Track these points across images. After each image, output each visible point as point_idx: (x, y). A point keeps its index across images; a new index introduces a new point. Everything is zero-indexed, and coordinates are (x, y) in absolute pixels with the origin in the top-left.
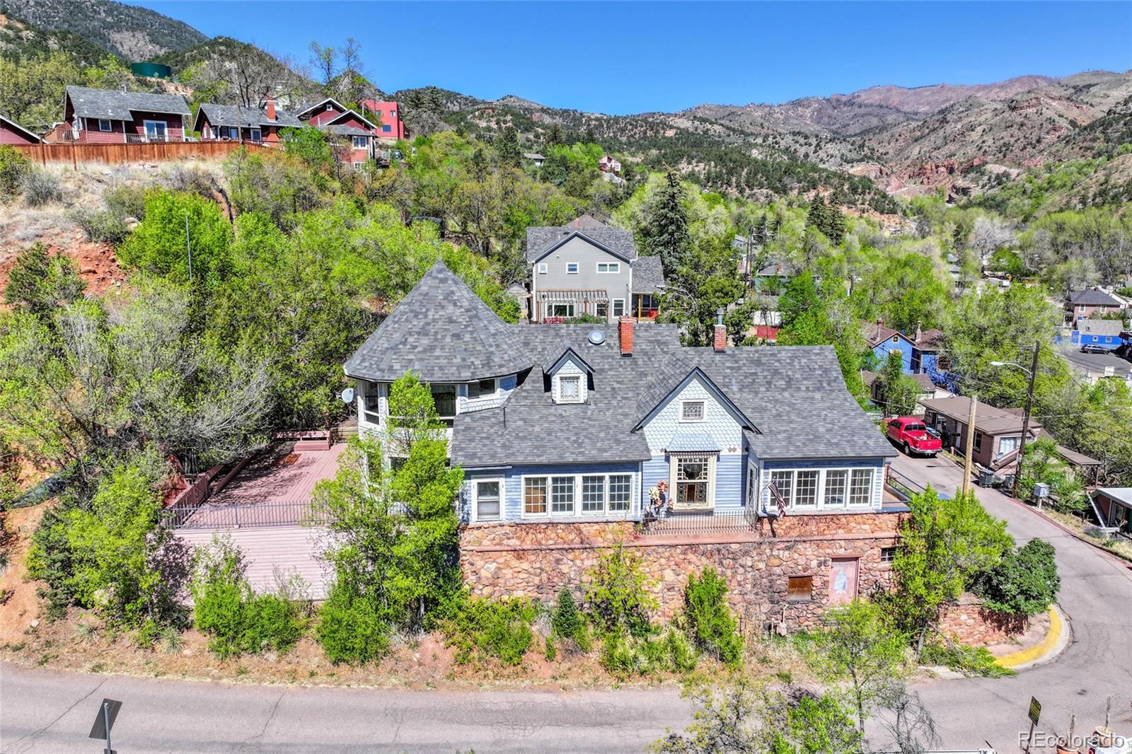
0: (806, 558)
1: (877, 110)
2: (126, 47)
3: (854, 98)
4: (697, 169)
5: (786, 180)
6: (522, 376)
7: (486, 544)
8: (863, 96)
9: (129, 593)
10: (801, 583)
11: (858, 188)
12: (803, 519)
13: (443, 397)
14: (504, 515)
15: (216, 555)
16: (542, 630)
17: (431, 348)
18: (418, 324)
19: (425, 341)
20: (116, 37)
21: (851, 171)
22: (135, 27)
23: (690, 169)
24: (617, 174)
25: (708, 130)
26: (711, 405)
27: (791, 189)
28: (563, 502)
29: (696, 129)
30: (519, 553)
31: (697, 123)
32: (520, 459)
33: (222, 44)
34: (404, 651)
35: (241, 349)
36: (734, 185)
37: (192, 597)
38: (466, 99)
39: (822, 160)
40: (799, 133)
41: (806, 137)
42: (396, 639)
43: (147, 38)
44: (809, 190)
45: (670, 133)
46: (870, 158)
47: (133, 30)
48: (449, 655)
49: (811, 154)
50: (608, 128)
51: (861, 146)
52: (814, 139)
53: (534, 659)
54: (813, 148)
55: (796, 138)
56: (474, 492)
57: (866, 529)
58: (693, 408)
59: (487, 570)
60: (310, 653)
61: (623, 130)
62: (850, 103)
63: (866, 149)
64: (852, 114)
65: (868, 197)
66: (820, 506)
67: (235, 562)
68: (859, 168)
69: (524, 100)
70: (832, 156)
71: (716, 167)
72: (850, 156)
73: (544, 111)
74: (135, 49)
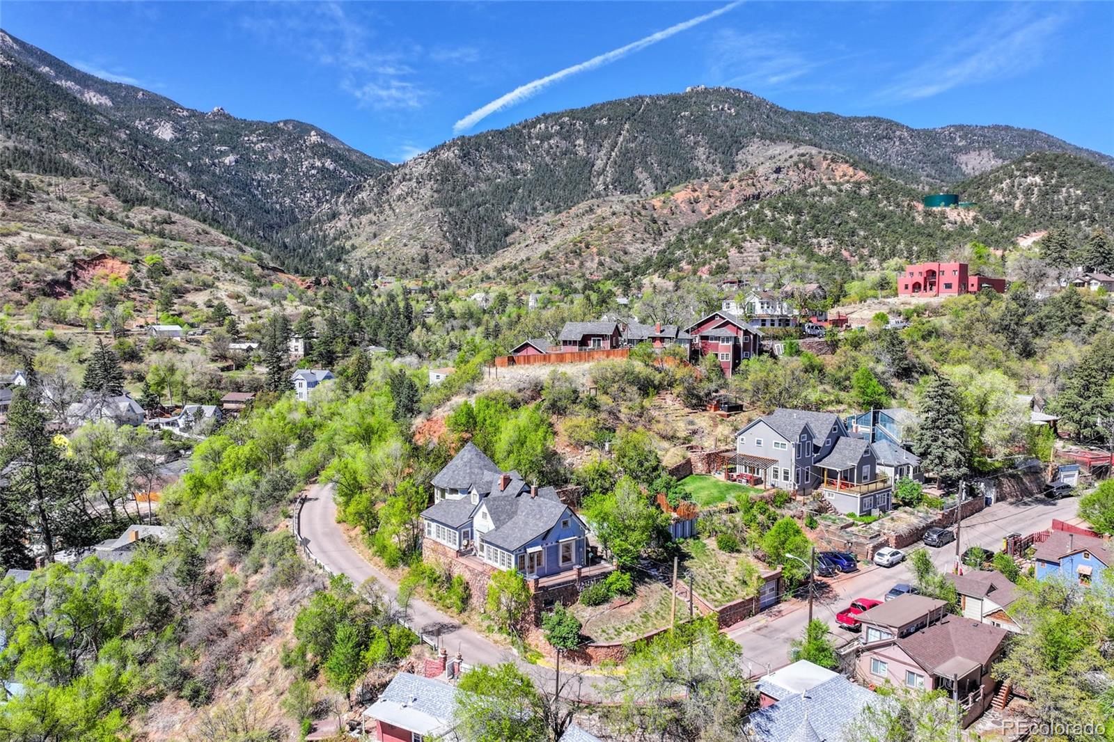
2: (970, 167)
7: (428, 545)
14: (432, 537)
20: (963, 158)
22: (985, 145)
26: (488, 515)
30: (433, 551)
34: (400, 570)
42: (401, 566)
43: (992, 154)
47: (981, 149)
56: (427, 525)
66: (499, 564)
74: (979, 167)
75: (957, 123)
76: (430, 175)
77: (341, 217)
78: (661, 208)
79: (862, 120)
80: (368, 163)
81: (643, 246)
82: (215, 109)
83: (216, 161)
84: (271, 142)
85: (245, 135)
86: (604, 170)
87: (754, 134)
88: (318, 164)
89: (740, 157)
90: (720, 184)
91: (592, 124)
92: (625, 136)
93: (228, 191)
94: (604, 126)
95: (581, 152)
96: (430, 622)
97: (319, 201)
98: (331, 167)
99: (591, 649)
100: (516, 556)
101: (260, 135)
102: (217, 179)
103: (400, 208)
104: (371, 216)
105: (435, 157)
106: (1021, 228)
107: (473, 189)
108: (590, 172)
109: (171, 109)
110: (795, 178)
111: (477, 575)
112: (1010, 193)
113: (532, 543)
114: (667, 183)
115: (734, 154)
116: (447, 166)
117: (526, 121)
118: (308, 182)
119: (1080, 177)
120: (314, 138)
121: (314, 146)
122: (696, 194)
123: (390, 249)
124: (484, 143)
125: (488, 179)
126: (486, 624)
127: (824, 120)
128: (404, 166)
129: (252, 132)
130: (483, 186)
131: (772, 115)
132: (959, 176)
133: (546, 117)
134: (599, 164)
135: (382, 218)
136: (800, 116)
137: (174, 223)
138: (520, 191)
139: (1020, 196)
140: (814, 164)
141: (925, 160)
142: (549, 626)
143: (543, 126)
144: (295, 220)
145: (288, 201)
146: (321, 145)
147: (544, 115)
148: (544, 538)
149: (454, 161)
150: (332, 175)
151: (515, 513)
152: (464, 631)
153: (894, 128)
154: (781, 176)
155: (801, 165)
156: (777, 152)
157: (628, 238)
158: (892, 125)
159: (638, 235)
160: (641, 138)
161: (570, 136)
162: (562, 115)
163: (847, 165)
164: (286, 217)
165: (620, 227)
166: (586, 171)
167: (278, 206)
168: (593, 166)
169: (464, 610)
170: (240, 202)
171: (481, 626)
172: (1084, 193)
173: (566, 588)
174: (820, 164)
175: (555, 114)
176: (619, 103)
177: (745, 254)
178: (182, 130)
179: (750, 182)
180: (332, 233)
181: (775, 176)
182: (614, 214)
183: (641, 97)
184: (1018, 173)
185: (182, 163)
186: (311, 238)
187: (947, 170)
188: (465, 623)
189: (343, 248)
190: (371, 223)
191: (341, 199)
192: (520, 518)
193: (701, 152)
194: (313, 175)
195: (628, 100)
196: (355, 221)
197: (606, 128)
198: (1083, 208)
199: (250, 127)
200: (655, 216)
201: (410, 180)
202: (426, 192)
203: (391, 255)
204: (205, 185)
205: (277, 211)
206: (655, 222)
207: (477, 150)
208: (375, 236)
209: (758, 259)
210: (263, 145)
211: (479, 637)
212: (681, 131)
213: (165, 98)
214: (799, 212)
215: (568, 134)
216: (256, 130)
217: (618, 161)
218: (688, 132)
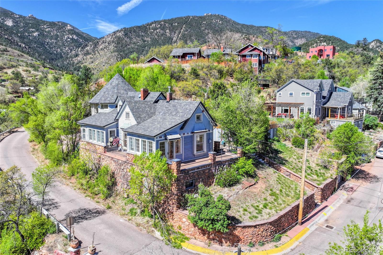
14: (86, 139)
22: (303, 37)
26: (131, 114)
30: (87, 150)
56: (82, 131)
58: (128, 115)
59: (83, 153)
75: (294, 30)
76: (113, 41)
77: (79, 56)
80: (90, 38)
82: (30, 15)
83: (30, 34)
84: (52, 28)
85: (42, 25)
86: (176, 41)
87: (228, 30)
88: (71, 37)
91: (172, 25)
92: (183, 30)
93: (35, 46)
94: (176, 26)
95: (168, 34)
96: (77, 208)
97: (71, 50)
98: (76, 38)
99: (239, 229)
100: (157, 142)
101: (48, 25)
102: (30, 41)
103: (102, 53)
104: (91, 55)
105: (115, 35)
107: (129, 47)
108: (172, 41)
109: (12, 14)
111: (121, 165)
113: (171, 131)
116: (119, 38)
117: (148, 23)
118: (67, 43)
119: (338, 44)
120: (69, 27)
121: (69, 30)
123: (98, 67)
124: (133, 30)
125: (134, 43)
126: (129, 207)
127: (251, 27)
128: (103, 38)
129: (44, 24)
130: (133, 46)
131: (234, 24)
133: (155, 22)
134: (175, 39)
135: (95, 56)
136: (243, 25)
137: (8, 51)
138: (146, 48)
142: (196, 208)
143: (154, 25)
144: (62, 57)
145: (59, 50)
146: (71, 30)
147: (154, 21)
148: (182, 128)
149: (122, 36)
150: (76, 41)
151: (154, 113)
152: (109, 215)
160: (189, 30)
161: (164, 29)
162: (161, 21)
164: (59, 56)
166: (170, 41)
167: (55, 52)
168: (172, 39)
169: (108, 196)
170: (40, 50)
171: (124, 209)
172: (340, 49)
173: (204, 171)
175: (158, 21)
176: (181, 18)
178: (17, 22)
180: (76, 62)
183: (189, 16)
184: (319, 42)
185: (16, 34)
186: (68, 63)
188: (109, 208)
189: (80, 67)
190: (91, 58)
191: (80, 50)
192: (158, 117)
193: (210, 35)
194: (69, 41)
195: (185, 17)
196: (85, 57)
197: (177, 26)
199: (44, 22)
201: (105, 43)
202: (112, 47)
203: (98, 69)
204: (26, 43)
205: (55, 54)
207: (130, 33)
208: (92, 62)
210: (49, 29)
211: (121, 221)
212: (203, 28)
213: (10, 11)
215: (163, 28)
216: (46, 24)
217: (181, 38)
218: (205, 29)
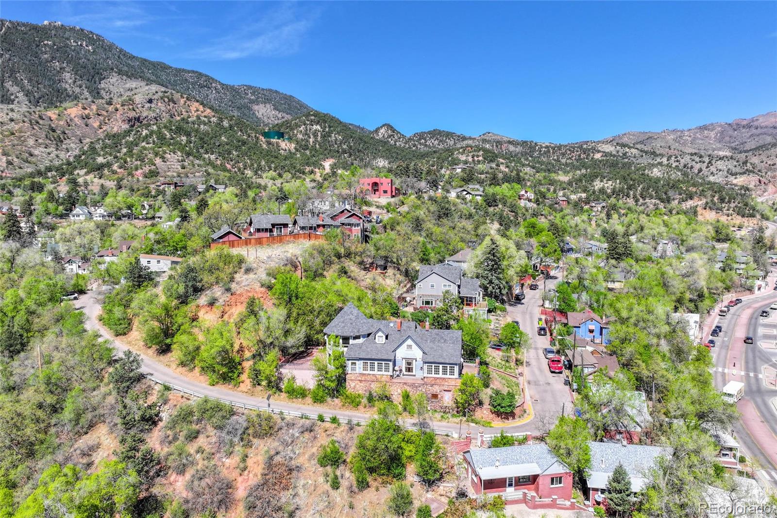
0: (436, 389)
1: (771, 131)
2: (260, 113)
3: (753, 121)
4: (606, 185)
5: (671, 193)
6: (369, 335)
7: (353, 378)
8: (761, 120)
9: (270, 382)
10: (435, 396)
11: (725, 198)
12: (436, 379)
13: (346, 340)
14: (357, 371)
15: (289, 376)
16: (364, 401)
17: (344, 327)
18: (342, 320)
19: (343, 325)
20: (256, 107)
21: (735, 181)
22: (267, 101)
23: (601, 186)
24: (530, 200)
25: (626, 152)
26: (414, 346)
27: (674, 199)
28: (372, 369)
29: (618, 152)
30: (361, 381)
31: (618, 148)
32: (361, 357)
33: (312, 115)
34: (330, 402)
35: (299, 324)
36: (632, 196)
37: (283, 386)
38: (459, 136)
39: (712, 173)
40: (695, 154)
41: (701, 157)
42: (329, 399)
43: (272, 107)
44: (687, 200)
45: (598, 156)
46: (751, 171)
47: (265, 103)
48: (340, 404)
49: (704, 169)
50: (554, 153)
51: (745, 163)
52: (707, 158)
53: (361, 407)
54: (706, 164)
55: (693, 157)
56: (350, 364)
57: (453, 383)
58: (410, 347)
59: (353, 385)
60: (309, 400)
61: (563, 154)
62: (748, 126)
63: (748, 164)
64: (750, 134)
65: (732, 205)
66: (441, 375)
67: (294, 378)
68: (741, 179)
69: (498, 135)
70: (720, 170)
71: (620, 184)
72: (734, 170)
73: (510, 142)
74: (265, 114)
75: (248, 84)
78: (57, 119)
79: (189, 72)
81: (48, 150)
87: (112, 69)
89: (102, 85)
90: (106, 106)
106: (321, 156)
110: (163, 108)
112: (306, 134)
114: (40, 98)
115: (98, 82)
122: (87, 112)
127: (161, 67)
131: (121, 57)
132: (255, 119)
136: (143, 61)
139: (312, 137)
140: (175, 99)
141: (233, 105)
153: (211, 81)
154: (153, 106)
155: (166, 100)
156: (134, 86)
157: (31, 142)
158: (209, 79)
159: (40, 141)
163: (198, 104)
165: (21, 132)
172: (343, 139)
174: (179, 100)
177: (168, 163)
179: (131, 107)
181: (149, 105)
182: (12, 120)
184: (308, 122)
187: (248, 114)
193: (67, 76)
198: (345, 147)
200: (53, 125)
206: (54, 131)
209: (179, 167)
214: (188, 135)
218: (53, 58)
